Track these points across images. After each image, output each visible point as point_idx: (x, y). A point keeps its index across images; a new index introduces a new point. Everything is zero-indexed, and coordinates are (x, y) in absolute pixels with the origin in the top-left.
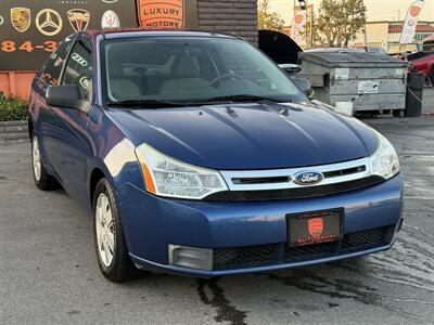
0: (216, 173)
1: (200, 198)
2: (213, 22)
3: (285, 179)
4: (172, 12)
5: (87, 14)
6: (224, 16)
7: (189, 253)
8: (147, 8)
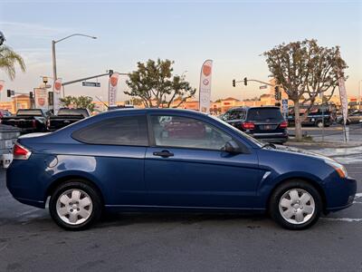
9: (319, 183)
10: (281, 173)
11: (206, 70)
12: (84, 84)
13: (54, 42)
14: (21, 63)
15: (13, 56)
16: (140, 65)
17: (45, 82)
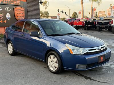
0: (84, 49)
1: (82, 54)
2: (31, 16)
3: (95, 49)
4: (22, 14)
5: (3, 14)
6: (33, 15)
7: (81, 66)
8: (17, 13)
9: (59, 54)
17: (111, 6)
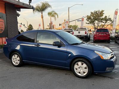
1: (109, 59)
4: (2, 25)
9: (90, 60)
10: (75, 55)
11: (116, 13)
12: (78, 21)
13: (69, 8)
14: (57, 16)
15: (55, 14)
16: (92, 13)
17: (65, 21)
